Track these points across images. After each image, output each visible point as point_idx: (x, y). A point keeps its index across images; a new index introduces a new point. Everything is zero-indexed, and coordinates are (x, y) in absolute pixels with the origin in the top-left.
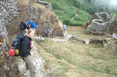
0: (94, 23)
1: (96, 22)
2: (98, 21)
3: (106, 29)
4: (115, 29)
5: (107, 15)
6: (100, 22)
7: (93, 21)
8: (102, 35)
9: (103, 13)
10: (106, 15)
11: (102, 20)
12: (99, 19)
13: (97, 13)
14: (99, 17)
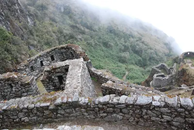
0: (156, 79)
1: (158, 78)
2: (160, 76)
3: (172, 82)
4: (181, 80)
5: (166, 65)
6: (163, 76)
7: (154, 77)
8: (170, 89)
9: (160, 64)
10: (164, 66)
11: (163, 74)
12: (158, 72)
13: (154, 67)
14: (158, 70)
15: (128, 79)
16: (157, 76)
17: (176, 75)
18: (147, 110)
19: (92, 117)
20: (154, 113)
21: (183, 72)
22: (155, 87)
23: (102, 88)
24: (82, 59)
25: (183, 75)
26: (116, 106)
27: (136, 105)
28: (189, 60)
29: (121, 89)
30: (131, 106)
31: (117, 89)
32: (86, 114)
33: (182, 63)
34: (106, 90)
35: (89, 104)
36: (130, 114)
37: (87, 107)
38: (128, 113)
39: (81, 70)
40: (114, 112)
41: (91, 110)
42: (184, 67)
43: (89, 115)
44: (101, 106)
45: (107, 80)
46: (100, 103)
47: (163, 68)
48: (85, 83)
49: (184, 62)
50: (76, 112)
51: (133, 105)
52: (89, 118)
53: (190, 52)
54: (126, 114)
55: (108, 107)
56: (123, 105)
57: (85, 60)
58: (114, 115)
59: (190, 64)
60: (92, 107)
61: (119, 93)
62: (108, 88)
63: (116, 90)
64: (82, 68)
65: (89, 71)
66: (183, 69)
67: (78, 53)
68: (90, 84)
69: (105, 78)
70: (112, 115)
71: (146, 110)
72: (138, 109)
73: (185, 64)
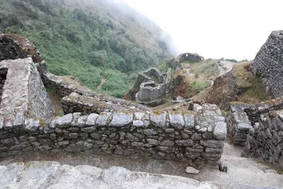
0: (144, 90)
1: (146, 87)
2: (149, 85)
3: (165, 94)
4: (176, 90)
5: (157, 70)
6: (153, 85)
7: (141, 86)
8: (162, 103)
9: (150, 69)
10: (155, 71)
11: (153, 82)
12: (147, 80)
13: (141, 73)
14: (146, 77)
15: (105, 90)
16: (145, 86)
17: (170, 84)
18: (126, 132)
19: (47, 147)
20: (135, 136)
21: (180, 80)
22: (142, 100)
23: (63, 104)
24: (30, 58)
25: (179, 84)
26: (83, 130)
27: (111, 127)
28: (187, 65)
29: (91, 105)
30: (103, 129)
31: (85, 104)
32: (36, 144)
33: (178, 68)
34: (69, 106)
35: (41, 128)
36: (103, 140)
37: (37, 133)
38: (100, 139)
39: (28, 76)
40: (80, 138)
41: (44, 138)
42: (181, 74)
43: (41, 145)
44: (59, 131)
45: (71, 91)
46: (57, 125)
47: (153, 73)
48: (35, 96)
49: (180, 66)
50: (20, 142)
51: (106, 127)
52: (42, 150)
53: (189, 54)
54: (97, 140)
55: (70, 132)
56: (92, 128)
57: (35, 60)
58: (80, 142)
59: (188, 70)
60: (45, 132)
61: (88, 110)
62: (72, 103)
63: (83, 105)
64: (29, 73)
65: (43, 77)
66: (179, 76)
67: (23, 49)
68: (44, 97)
69: (68, 89)
70: (77, 143)
71: (124, 134)
72: (114, 132)
73: (182, 69)
